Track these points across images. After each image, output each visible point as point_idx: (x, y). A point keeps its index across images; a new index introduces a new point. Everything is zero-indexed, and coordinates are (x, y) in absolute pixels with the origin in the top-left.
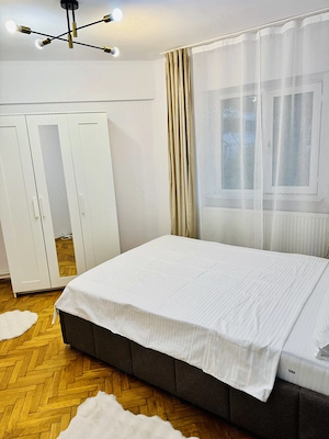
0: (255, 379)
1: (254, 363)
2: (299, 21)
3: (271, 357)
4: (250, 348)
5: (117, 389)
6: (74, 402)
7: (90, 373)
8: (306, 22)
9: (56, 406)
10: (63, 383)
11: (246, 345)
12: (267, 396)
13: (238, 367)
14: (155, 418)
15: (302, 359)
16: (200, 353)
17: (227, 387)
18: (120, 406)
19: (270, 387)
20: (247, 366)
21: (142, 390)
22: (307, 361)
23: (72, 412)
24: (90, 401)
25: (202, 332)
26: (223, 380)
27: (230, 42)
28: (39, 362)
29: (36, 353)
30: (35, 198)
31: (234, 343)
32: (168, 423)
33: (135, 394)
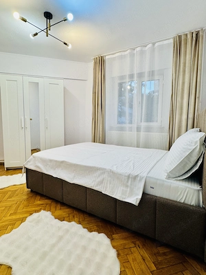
0: (131, 193)
1: (131, 185)
2: (154, 44)
3: (140, 180)
4: (129, 177)
5: (53, 209)
6: (25, 215)
7: (39, 202)
8: (156, 45)
9: (14, 217)
10: (21, 206)
11: (127, 175)
12: (138, 202)
13: (122, 188)
14: (73, 223)
15: (158, 179)
16: (101, 182)
17: (116, 200)
18: (53, 217)
19: (140, 197)
20: (127, 186)
21: (68, 210)
22: (161, 180)
23: (23, 220)
24: (35, 215)
25: (103, 171)
26: (113, 196)
27: (123, 53)
28: (10, 197)
29: (9, 193)
30: (23, 117)
31: (120, 175)
32: (80, 225)
33: (63, 212)
